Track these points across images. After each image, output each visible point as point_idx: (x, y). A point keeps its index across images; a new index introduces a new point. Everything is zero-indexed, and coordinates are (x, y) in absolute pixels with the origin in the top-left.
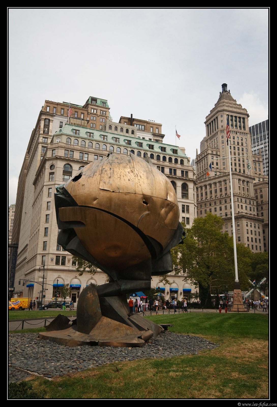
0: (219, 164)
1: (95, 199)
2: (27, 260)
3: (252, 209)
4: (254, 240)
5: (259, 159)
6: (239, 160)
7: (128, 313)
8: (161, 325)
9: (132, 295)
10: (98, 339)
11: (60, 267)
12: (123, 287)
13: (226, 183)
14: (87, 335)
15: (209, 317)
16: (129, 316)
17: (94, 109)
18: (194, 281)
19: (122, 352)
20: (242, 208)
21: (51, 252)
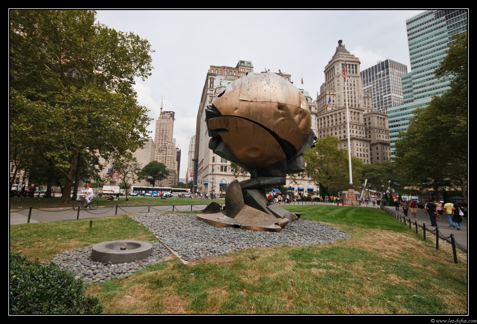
0: (335, 101)
1: (236, 109)
2: (203, 169)
3: (362, 133)
4: (362, 155)
5: (368, 95)
6: (351, 97)
7: (267, 203)
8: (295, 214)
9: (271, 191)
10: (241, 222)
11: (223, 173)
12: (262, 182)
13: (340, 115)
14: (233, 219)
15: (332, 209)
16: (268, 205)
17: (243, 69)
18: (317, 183)
19: (260, 236)
20: (353, 132)
21: (217, 163)
